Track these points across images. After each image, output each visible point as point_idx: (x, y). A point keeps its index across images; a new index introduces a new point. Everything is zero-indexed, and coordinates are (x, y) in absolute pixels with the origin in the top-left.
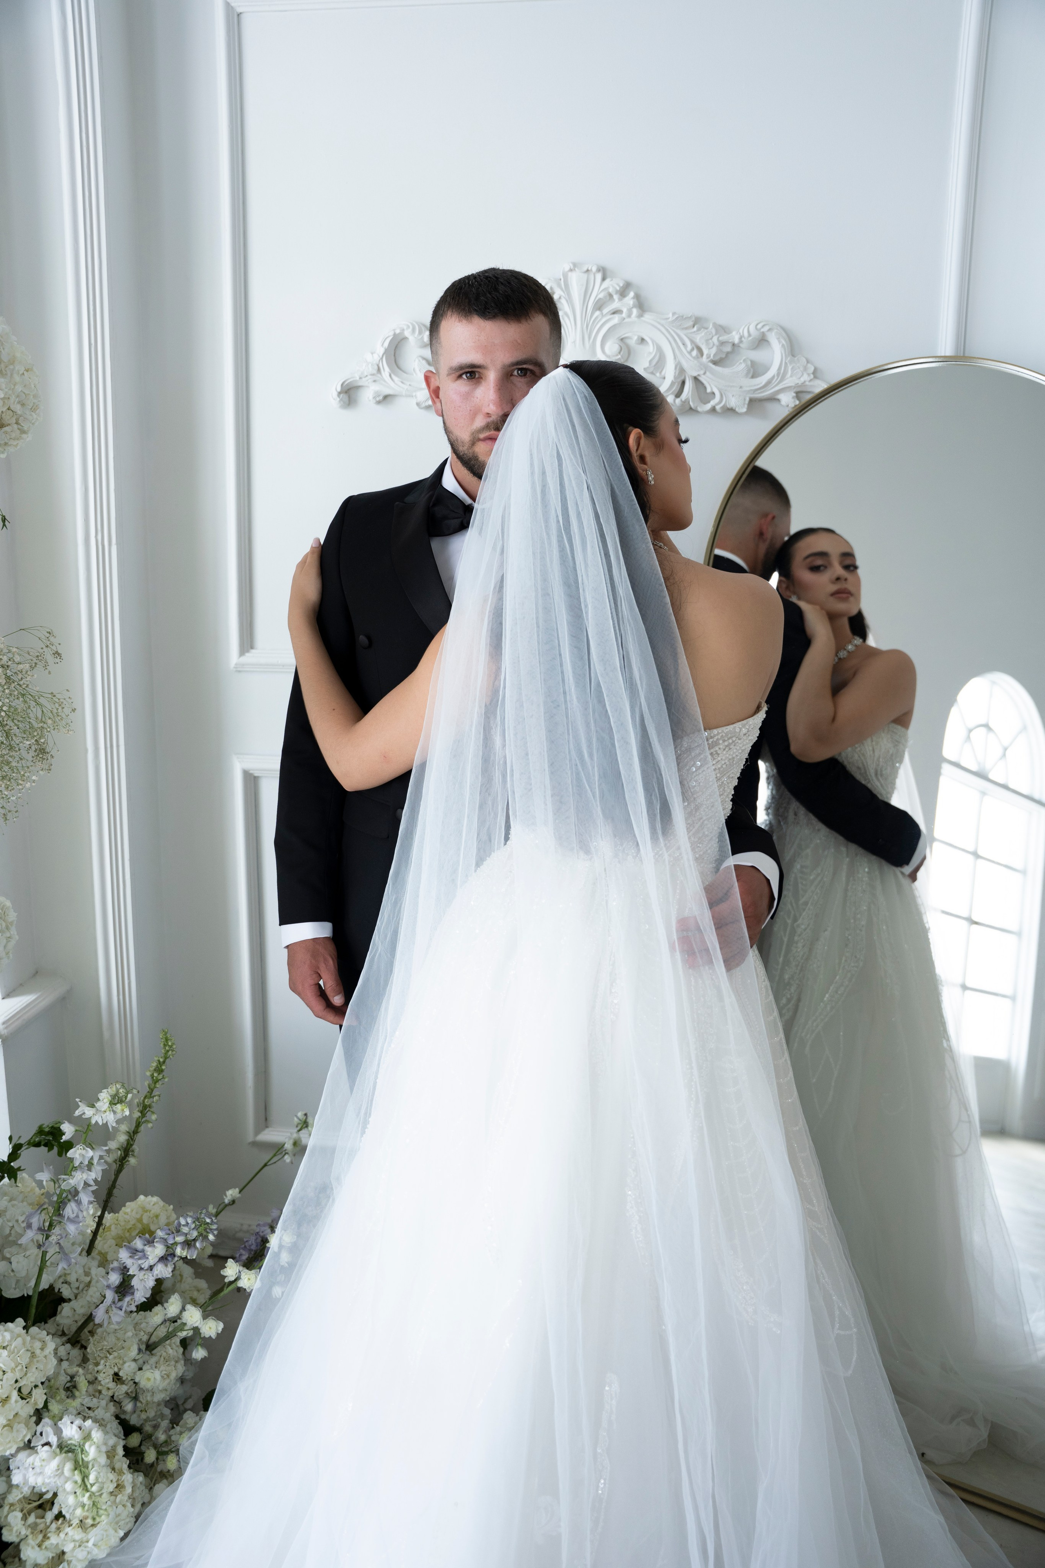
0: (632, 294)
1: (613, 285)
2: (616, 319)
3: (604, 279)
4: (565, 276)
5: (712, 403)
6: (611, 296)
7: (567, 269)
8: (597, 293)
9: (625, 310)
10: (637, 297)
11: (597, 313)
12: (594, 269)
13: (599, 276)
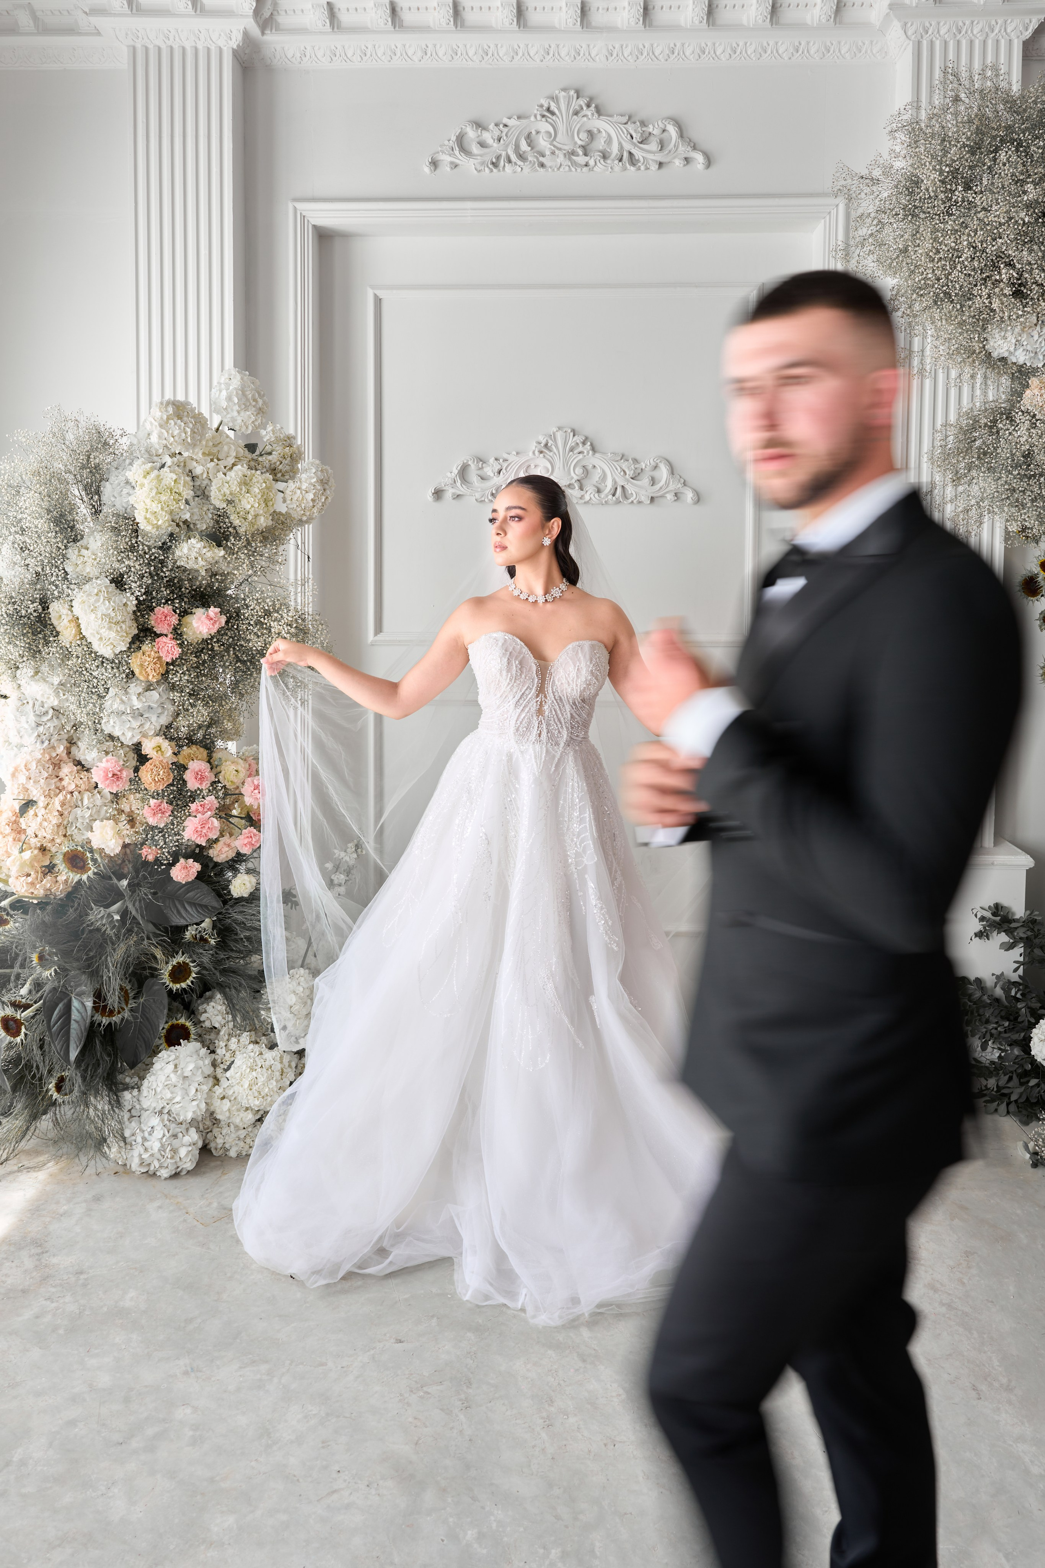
0: (589, 443)
1: (579, 439)
2: (581, 456)
3: (574, 436)
4: (554, 434)
5: (632, 499)
6: (577, 444)
7: (555, 431)
8: (571, 443)
9: (585, 452)
10: (592, 445)
11: (571, 453)
12: (569, 431)
13: (572, 434)
